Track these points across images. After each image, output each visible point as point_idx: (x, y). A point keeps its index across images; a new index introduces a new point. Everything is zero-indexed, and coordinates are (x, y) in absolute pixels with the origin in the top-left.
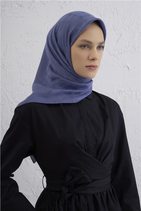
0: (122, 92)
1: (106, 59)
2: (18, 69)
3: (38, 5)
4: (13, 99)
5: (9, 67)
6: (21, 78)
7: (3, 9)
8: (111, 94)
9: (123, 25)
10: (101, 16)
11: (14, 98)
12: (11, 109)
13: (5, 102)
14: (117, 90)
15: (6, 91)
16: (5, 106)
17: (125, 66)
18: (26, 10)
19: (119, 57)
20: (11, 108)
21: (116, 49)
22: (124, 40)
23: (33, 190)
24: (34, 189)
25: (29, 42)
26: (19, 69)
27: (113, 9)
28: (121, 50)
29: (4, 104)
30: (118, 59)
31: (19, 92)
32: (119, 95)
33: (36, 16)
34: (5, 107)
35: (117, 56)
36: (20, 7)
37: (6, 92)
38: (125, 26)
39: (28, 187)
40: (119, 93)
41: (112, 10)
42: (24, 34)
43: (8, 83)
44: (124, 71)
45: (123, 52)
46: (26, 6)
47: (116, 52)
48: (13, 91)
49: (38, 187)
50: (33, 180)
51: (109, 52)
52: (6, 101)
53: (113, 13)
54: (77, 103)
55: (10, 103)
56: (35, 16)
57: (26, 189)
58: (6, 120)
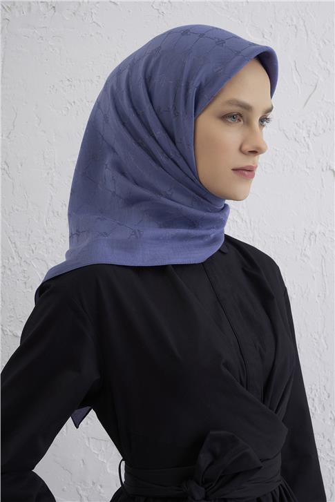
0: (316, 236)
1: (276, 150)
2: (46, 174)
3: (97, 5)
4: (31, 252)
5: (20, 167)
6: (52, 196)
7: (7, 16)
8: (289, 242)
9: (320, 60)
10: (264, 37)
11: (34, 249)
12: (24, 277)
13: (11, 261)
14: (305, 229)
15: (13, 231)
16: (10, 269)
17: (324, 169)
18: (67, 19)
19: (310, 144)
20: (26, 276)
21: (303, 122)
22: (322, 100)
23: (81, 492)
24: (83, 490)
25: (74, 102)
26: (48, 174)
27: (294, 19)
28: (316, 126)
29: (6, 266)
30: (307, 150)
31: (46, 232)
32: (310, 245)
33: (93, 34)
34: (9, 272)
35: (305, 141)
36: (52, 11)
37: (12, 234)
38: (327, 63)
39: (69, 484)
40: (309, 239)
41: (292, 20)
42: (62, 81)
43: (17, 210)
44: (322, 180)
45: (321, 132)
46: (68, 10)
47: (301, 131)
48: (32, 232)
49: (94, 483)
50: (82, 466)
51: (284, 130)
52: (13, 258)
53: (296, 27)
54: (202, 263)
55: (23, 264)
56: (91, 35)
57: (63, 490)
58: (11, 307)
